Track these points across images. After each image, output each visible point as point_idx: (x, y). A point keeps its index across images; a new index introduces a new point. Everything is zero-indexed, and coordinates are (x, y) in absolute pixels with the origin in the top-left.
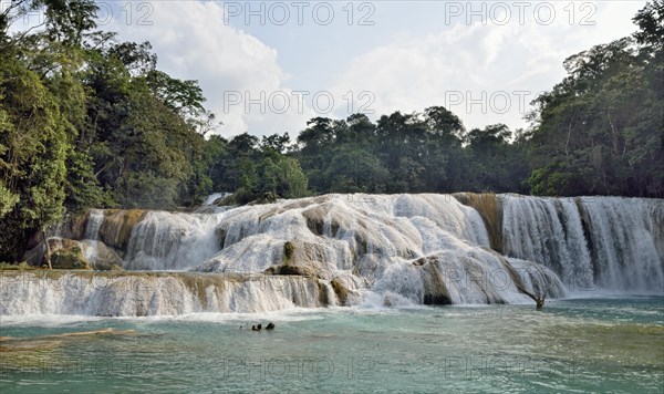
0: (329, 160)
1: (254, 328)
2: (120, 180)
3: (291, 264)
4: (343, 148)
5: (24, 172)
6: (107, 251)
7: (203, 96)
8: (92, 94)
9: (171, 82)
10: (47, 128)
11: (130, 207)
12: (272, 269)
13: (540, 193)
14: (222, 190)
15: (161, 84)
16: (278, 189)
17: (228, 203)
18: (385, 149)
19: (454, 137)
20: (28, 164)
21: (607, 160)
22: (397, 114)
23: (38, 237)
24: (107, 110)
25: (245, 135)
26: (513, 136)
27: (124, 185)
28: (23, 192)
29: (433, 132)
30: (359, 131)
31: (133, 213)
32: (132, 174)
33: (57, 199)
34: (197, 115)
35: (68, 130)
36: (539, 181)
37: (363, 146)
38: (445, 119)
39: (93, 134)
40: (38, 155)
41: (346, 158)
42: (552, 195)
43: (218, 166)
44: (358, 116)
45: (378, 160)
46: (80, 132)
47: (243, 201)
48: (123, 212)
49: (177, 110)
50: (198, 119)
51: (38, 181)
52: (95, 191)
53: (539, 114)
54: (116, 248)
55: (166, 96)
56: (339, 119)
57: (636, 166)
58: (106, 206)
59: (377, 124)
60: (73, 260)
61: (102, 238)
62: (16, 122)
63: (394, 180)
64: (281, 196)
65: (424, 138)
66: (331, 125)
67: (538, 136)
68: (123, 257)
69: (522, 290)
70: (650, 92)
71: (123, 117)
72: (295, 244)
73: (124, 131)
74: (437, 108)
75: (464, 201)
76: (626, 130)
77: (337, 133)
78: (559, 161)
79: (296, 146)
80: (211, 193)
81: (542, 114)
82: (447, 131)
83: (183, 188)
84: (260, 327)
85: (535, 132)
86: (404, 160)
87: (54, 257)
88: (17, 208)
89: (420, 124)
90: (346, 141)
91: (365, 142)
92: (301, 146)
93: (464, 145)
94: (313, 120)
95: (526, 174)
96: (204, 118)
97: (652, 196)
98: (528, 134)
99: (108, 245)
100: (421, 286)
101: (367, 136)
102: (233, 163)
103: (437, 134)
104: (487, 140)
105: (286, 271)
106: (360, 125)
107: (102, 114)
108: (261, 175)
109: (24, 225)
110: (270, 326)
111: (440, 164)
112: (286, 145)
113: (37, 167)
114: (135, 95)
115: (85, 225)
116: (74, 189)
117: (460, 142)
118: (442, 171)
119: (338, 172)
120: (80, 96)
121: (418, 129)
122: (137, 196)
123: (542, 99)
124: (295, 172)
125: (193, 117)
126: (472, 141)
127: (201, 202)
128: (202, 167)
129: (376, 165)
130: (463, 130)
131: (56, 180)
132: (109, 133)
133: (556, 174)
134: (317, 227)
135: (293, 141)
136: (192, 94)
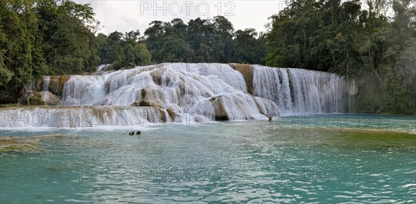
0: (162, 45)
1: (130, 134)
2: (55, 61)
3: (145, 101)
4: (169, 38)
5: (14, 61)
6: (53, 96)
7: (94, 12)
8: (40, 18)
9: (77, 6)
10: (22, 38)
11: (61, 74)
12: (136, 103)
13: (271, 65)
14: (106, 63)
15: (72, 8)
16: (136, 61)
17: (109, 69)
18: (192, 39)
19: (228, 33)
20: (15, 57)
21: (301, 51)
22: (199, 19)
23: (23, 91)
24: (48, 25)
25: (116, 32)
26: (258, 35)
27: (58, 63)
28: (15, 70)
29: (218, 30)
30: (178, 28)
31: (63, 77)
32: (61, 57)
33: (29, 72)
34: (91, 23)
35: (31, 38)
36: (271, 59)
37: (180, 37)
38: (224, 23)
39: (42, 38)
40: (19, 52)
41: (171, 44)
42: (276, 67)
43: (102, 50)
44: (177, 20)
45: (188, 45)
46: (36, 38)
47: (117, 68)
48: (59, 77)
49: (80, 21)
50: (91, 25)
51: (21, 65)
52: (45, 67)
53: (271, 25)
54: (57, 94)
55: (75, 14)
56: (167, 22)
57: (313, 56)
58: (50, 74)
59: (188, 24)
60: (39, 101)
61: (50, 90)
62: (9, 38)
63: (197, 56)
64: (137, 65)
65: (213, 33)
66: (163, 25)
67: (271, 36)
68: (61, 99)
69: (262, 112)
70: (322, 21)
71: (55, 28)
72: (147, 90)
73: (56, 35)
74: (219, 16)
75: (234, 68)
76: (310, 38)
77: (166, 30)
78: (280, 50)
79: (143, 37)
80: (100, 65)
81: (273, 25)
82: (225, 30)
83: (86, 63)
84: (133, 133)
85: (269, 34)
86: (202, 45)
87: (30, 100)
88: (13, 77)
89: (211, 25)
90: (171, 34)
91: (182, 34)
92: (146, 37)
93: (233, 38)
94: (153, 22)
95: (263, 56)
96: (94, 24)
97: (318, 70)
98: (265, 35)
99: (53, 93)
100: (214, 111)
101: (183, 31)
102: (110, 48)
103: (220, 31)
104: (245, 36)
105: (143, 104)
106: (179, 24)
107: (45, 28)
108: (126, 53)
109: (17, 86)
110: (139, 133)
111: (221, 48)
112: (138, 37)
113: (19, 58)
114: (60, 16)
115: (42, 84)
116: (36, 67)
117: (232, 36)
118: (222, 52)
119: (167, 51)
120: (35, 20)
121: (210, 28)
122: (64, 68)
123: (273, 17)
124: (145, 51)
125: (89, 24)
126: (238, 36)
127: (95, 69)
128: (95, 51)
129: (187, 47)
130: (233, 30)
131: (28, 63)
132: (49, 37)
133: (278, 56)
134: (158, 81)
135: (142, 34)
136: (88, 11)
